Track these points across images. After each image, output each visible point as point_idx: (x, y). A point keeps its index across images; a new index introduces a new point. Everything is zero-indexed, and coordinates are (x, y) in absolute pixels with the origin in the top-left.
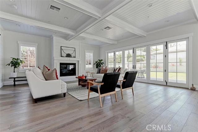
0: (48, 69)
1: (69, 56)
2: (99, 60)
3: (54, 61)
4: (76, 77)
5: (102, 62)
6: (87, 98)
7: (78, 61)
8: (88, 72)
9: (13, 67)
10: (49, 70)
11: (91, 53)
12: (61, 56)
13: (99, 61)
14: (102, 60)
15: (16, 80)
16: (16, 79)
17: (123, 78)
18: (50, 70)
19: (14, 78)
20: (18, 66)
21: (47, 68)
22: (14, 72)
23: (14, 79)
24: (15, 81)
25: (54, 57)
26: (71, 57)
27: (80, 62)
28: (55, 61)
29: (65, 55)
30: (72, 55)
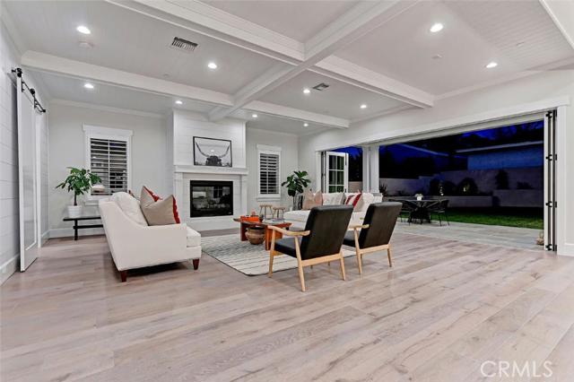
0: (153, 196)
1: (213, 161)
2: (296, 173)
3: (175, 176)
4: (235, 220)
5: (305, 177)
6: (268, 270)
7: (240, 176)
8: (266, 206)
9: (73, 192)
10: (156, 199)
12: (195, 164)
13: (296, 176)
14: (305, 173)
15: (79, 225)
16: (79, 223)
17: (363, 221)
18: (159, 201)
19: (76, 220)
20: (85, 190)
21: (151, 193)
22: (76, 204)
23: (76, 223)
24: (76, 227)
25: (174, 166)
26: (221, 165)
27: (244, 179)
28: (178, 177)
29: (204, 160)
30: (223, 161)
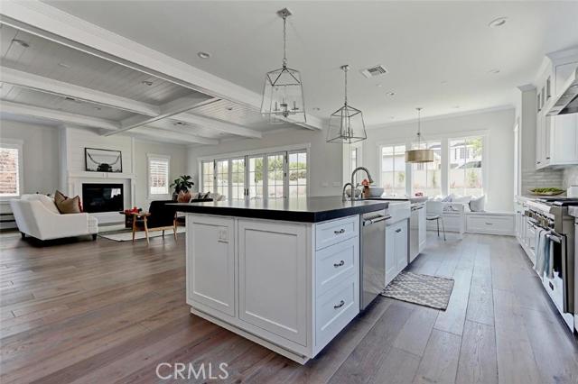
0: (64, 197)
2: (182, 177)
3: (67, 180)
4: (121, 213)
5: (189, 181)
7: (130, 180)
10: (66, 198)
11: (165, 161)
12: (87, 170)
13: (182, 179)
14: (189, 177)
18: (68, 199)
21: (62, 194)
25: (67, 172)
26: (111, 171)
27: (133, 182)
28: (70, 181)
29: (96, 167)
30: (114, 168)
